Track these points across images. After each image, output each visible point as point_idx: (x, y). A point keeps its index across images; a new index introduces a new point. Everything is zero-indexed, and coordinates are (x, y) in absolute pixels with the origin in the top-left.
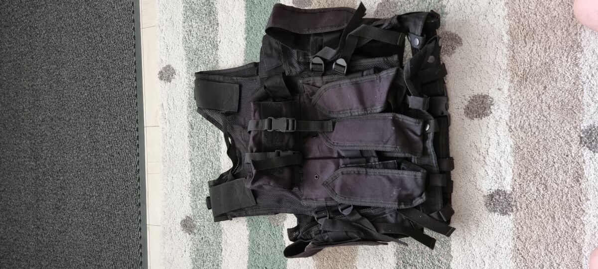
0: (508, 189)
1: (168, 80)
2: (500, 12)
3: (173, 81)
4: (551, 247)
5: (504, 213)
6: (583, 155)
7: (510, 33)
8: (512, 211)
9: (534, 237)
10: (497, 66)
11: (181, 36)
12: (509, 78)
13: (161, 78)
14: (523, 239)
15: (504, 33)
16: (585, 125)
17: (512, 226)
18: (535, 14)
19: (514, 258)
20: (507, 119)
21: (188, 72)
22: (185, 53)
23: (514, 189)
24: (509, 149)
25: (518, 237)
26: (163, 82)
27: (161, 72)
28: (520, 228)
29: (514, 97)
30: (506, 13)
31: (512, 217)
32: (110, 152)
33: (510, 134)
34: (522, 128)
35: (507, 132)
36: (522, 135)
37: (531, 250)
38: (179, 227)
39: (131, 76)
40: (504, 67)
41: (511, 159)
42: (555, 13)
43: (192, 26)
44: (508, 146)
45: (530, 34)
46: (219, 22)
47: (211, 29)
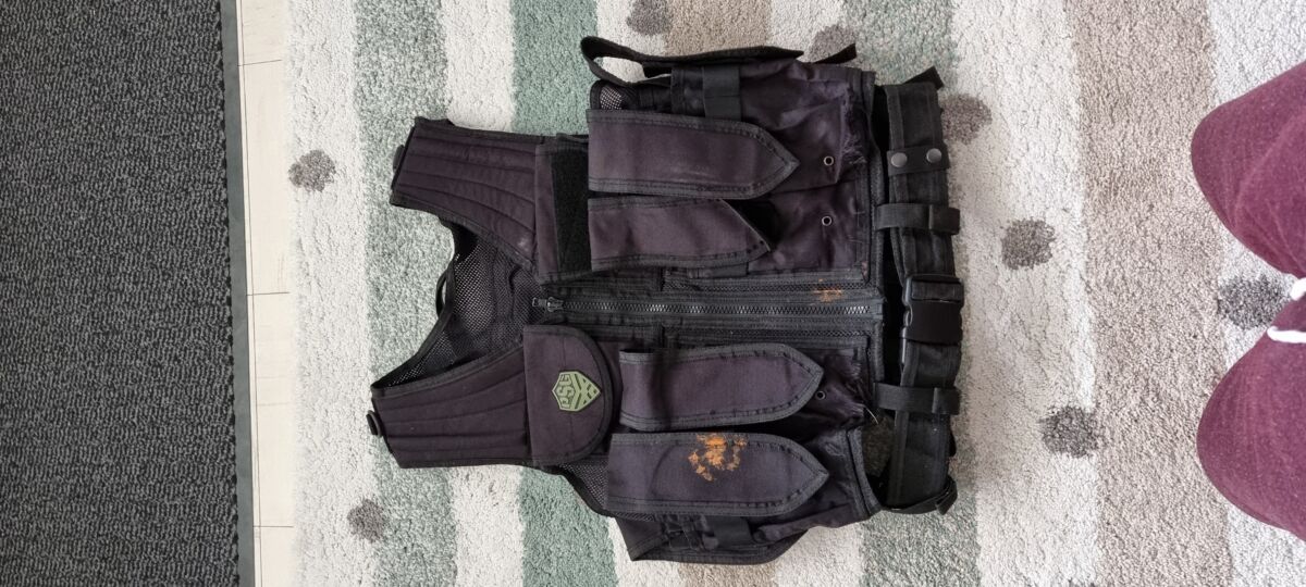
0: (1088, 405)
1: (317, 184)
2: (1063, 59)
3: (328, 188)
4: (1170, 514)
5: (1078, 452)
6: (1223, 334)
7: (1083, 101)
8: (1096, 447)
9: (1139, 497)
10: (1059, 164)
11: (351, 86)
12: (1083, 188)
13: (297, 181)
14: (1117, 501)
15: (1072, 101)
16: (1225, 278)
17: (1095, 477)
18: (1130, 67)
19: (1101, 539)
20: (1082, 268)
21: (367, 168)
22: (359, 123)
23: (1098, 405)
24: (1086, 327)
25: (1108, 499)
26: (301, 190)
27: (296, 168)
28: (1111, 481)
29: (1093, 226)
30: (1075, 62)
31: (1094, 459)
32: (151, 356)
33: (1087, 297)
34: (1110, 284)
35: (1082, 293)
36: (1110, 298)
37: (1133, 523)
38: (343, 527)
39: (212, 176)
40: (1073, 167)
41: (1091, 346)
42: (1166, 67)
43: (378, 63)
44: (1085, 320)
45: (1119, 105)
46: (449, 57)
47: (428, 73)
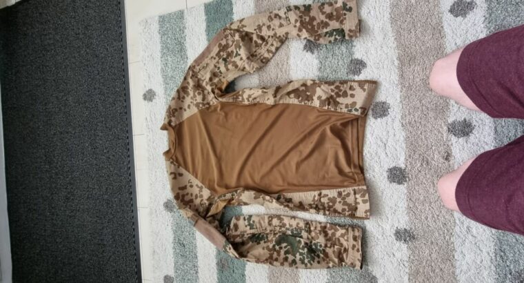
0: (403, 166)
1: (151, 100)
2: (391, 44)
3: (154, 101)
4: (433, 205)
5: (400, 183)
6: (451, 140)
7: (399, 59)
8: (406, 181)
9: (422, 198)
10: (392, 82)
11: (160, 68)
12: (399, 89)
13: (145, 99)
14: (414, 200)
15: (395, 59)
16: (450, 120)
17: (406, 191)
18: (415, 46)
19: (408, 213)
20: (400, 117)
21: (165, 94)
22: (163, 79)
23: (406, 166)
24: (402, 139)
25: (410, 199)
26: (146, 102)
27: (145, 95)
28: (411, 193)
29: (404, 102)
30: (395, 45)
31: (405, 185)
32: (107, 155)
34: (410, 123)
35: (400, 127)
36: (411, 129)
37: (419, 207)
38: (162, 208)
39: (121, 99)
40: (396, 82)
41: (404, 145)
42: (428, 45)
43: (167, 60)
44: (402, 136)
45: (412, 59)
46: (188, 56)
47: (182, 62)
